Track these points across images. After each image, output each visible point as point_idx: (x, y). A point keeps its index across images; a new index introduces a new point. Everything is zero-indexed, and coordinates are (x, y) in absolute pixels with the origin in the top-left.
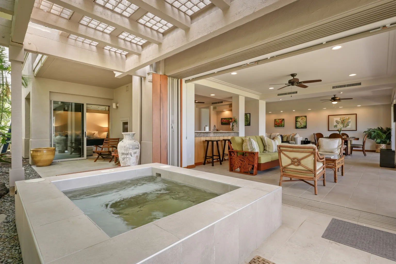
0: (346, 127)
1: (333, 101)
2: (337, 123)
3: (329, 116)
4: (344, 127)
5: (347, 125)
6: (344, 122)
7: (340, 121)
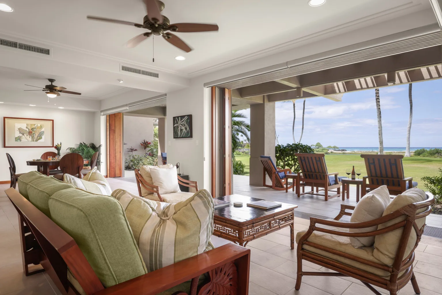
0: (37, 140)
1: (49, 91)
2: (20, 133)
3: (6, 119)
4: (33, 141)
5: (38, 137)
6: (33, 132)
7: (27, 130)
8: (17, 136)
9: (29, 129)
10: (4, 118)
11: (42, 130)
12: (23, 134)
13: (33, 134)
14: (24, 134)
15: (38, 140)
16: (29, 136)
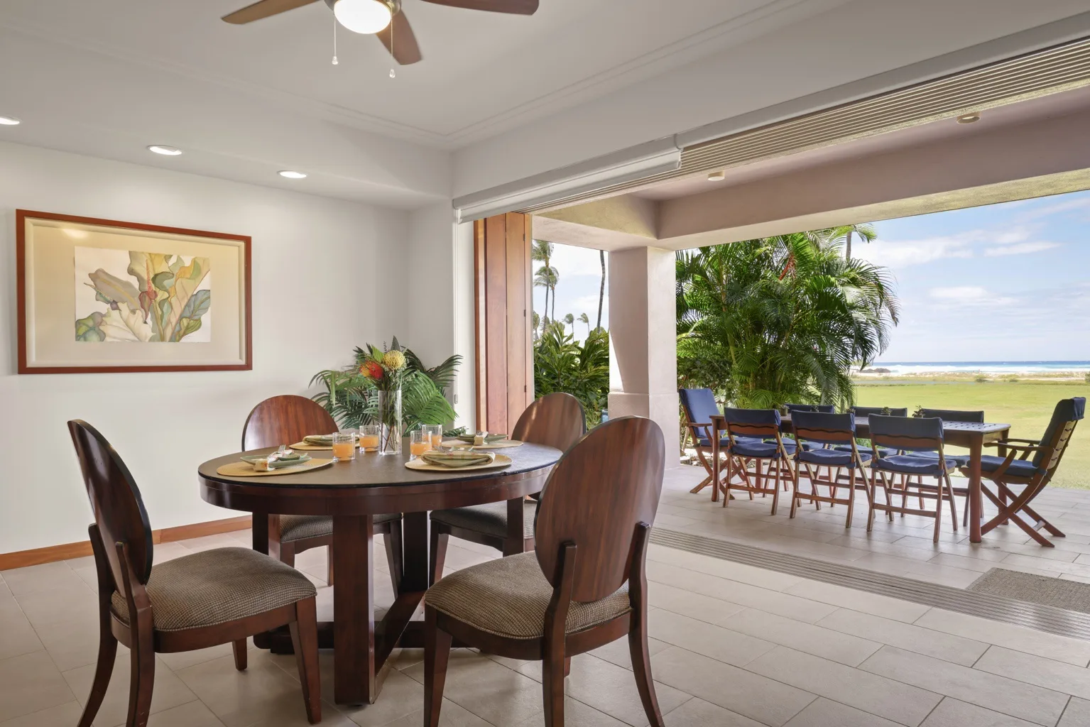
0: (177, 337)
2: (100, 296)
3: (29, 222)
4: (162, 339)
5: (185, 321)
6: (162, 295)
7: (133, 281)
8: (82, 314)
9: (140, 279)
10: (22, 215)
11: (199, 288)
12: (114, 305)
13: (161, 304)
14: (120, 305)
15: (185, 334)
16: (140, 313)
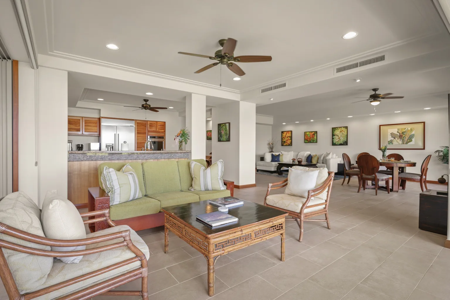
0: (407, 143)
2: (392, 137)
4: (404, 144)
5: (409, 140)
6: (404, 136)
7: (398, 134)
8: (389, 140)
9: (399, 133)
10: (380, 126)
11: (412, 134)
12: (395, 138)
13: (404, 137)
14: (396, 138)
15: (409, 143)
16: (399, 139)
